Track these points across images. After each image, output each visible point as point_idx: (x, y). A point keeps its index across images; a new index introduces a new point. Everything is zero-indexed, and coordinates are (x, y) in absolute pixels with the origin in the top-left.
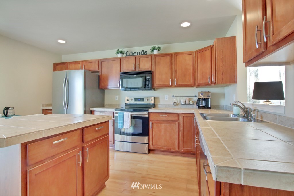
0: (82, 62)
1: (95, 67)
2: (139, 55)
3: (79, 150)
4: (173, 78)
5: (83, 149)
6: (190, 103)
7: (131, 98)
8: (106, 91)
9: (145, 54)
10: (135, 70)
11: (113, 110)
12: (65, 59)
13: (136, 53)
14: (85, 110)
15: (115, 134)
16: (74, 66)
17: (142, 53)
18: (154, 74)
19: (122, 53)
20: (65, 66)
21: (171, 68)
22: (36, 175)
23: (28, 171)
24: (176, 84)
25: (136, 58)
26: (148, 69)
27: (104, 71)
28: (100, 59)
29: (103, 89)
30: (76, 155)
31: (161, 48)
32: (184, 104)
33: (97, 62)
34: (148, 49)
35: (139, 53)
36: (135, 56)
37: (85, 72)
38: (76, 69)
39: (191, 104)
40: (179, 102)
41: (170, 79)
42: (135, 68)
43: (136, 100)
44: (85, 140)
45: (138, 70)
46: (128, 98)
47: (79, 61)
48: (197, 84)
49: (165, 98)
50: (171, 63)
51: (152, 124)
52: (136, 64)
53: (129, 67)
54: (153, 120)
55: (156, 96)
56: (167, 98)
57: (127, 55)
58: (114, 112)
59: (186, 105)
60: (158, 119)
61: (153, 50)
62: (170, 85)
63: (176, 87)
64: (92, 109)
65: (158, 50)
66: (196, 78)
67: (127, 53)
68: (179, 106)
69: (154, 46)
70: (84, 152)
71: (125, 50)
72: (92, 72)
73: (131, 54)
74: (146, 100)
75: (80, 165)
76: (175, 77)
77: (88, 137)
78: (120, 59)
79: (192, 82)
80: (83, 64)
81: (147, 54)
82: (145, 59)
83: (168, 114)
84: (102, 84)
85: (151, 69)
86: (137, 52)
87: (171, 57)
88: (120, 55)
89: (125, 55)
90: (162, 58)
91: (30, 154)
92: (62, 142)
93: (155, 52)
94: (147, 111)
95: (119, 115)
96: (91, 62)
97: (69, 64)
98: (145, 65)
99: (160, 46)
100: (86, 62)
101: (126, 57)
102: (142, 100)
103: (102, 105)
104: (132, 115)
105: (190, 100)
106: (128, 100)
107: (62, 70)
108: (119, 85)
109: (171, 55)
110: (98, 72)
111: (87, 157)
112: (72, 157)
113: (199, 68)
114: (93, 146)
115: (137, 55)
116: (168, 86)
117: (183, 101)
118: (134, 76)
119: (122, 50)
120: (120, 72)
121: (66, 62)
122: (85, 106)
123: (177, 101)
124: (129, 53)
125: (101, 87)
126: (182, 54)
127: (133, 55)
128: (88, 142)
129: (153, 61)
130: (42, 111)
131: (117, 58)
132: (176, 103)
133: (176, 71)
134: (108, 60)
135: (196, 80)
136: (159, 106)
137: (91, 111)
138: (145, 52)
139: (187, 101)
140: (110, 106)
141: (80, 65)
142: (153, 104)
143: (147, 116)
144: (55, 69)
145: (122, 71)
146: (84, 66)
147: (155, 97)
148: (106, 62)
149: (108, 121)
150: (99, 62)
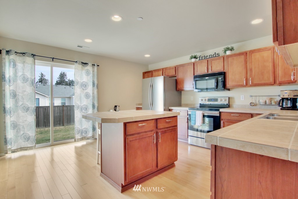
0: (163, 69)
1: (172, 73)
2: (212, 57)
3: (154, 133)
4: (248, 77)
5: (157, 133)
6: (271, 103)
7: (204, 98)
8: (182, 92)
9: (217, 56)
10: (208, 72)
11: (187, 109)
12: (151, 68)
13: (208, 56)
14: (164, 108)
15: (189, 130)
16: (157, 73)
17: (214, 56)
18: (227, 75)
19: (195, 57)
20: (151, 73)
21: (246, 67)
22: (130, 141)
23: (127, 138)
24: (251, 83)
25: (209, 61)
26: (220, 71)
27: (180, 76)
28: (177, 66)
29: (180, 91)
30: (152, 136)
31: (234, 48)
32: (263, 104)
33: (175, 68)
34: (220, 50)
35: (211, 56)
36: (207, 59)
37: (164, 78)
38: (158, 76)
39: (273, 104)
40: (257, 102)
41: (245, 79)
42: (208, 71)
43: (209, 100)
44: (159, 127)
45: (210, 72)
46: (202, 98)
47: (161, 69)
48: (278, 82)
49: (241, 98)
50: (246, 62)
51: (224, 123)
52: (209, 66)
53: (202, 70)
54: (224, 119)
55: (230, 96)
56: (244, 98)
57: (200, 59)
58: (188, 111)
59: (266, 106)
60: (230, 119)
61: (225, 52)
62: (245, 84)
63: (251, 86)
64: (170, 108)
65: (231, 50)
66: (278, 76)
67: (200, 57)
68: (258, 107)
69: (226, 47)
70: (158, 135)
71: (198, 54)
72: (170, 77)
73: (203, 58)
74: (219, 100)
75: (155, 143)
76: (251, 75)
77: (161, 125)
78: (194, 64)
79: (271, 80)
80: (163, 71)
81: (219, 56)
82: (217, 60)
83: (240, 114)
84: (179, 87)
85: (224, 70)
86: (210, 56)
87: (245, 56)
88: (193, 60)
89: (198, 59)
90: (235, 58)
91: (128, 129)
92: (144, 125)
93: (228, 53)
94: (218, 110)
95: (192, 114)
96: (170, 68)
97: (153, 72)
98: (217, 67)
99: (233, 45)
100: (166, 68)
101: (199, 61)
102: (216, 100)
103: (180, 105)
104: (204, 113)
105: (271, 100)
106: (202, 100)
107: (148, 77)
108: (193, 87)
109: (245, 54)
110: (176, 76)
111: (159, 139)
112: (150, 136)
113: (280, 64)
114: (164, 133)
115: (210, 58)
116: (242, 86)
117: (262, 101)
118: (207, 78)
119: (195, 55)
120: (194, 75)
121: (151, 71)
122: (165, 105)
123: (256, 101)
124: (202, 57)
125: (178, 89)
126: (259, 50)
127: (205, 58)
128: (160, 129)
129: (225, 62)
130: (136, 108)
131: (191, 63)
132: (253, 103)
133: (251, 70)
134: (182, 66)
135: (277, 78)
136: (234, 106)
137: (170, 109)
138: (217, 54)
139: (267, 101)
140: (186, 105)
141: (161, 72)
142: (227, 104)
143: (218, 115)
144: (144, 77)
145: (195, 75)
146: (165, 72)
147: (229, 98)
148: (182, 67)
149: (177, 116)
150: (176, 68)
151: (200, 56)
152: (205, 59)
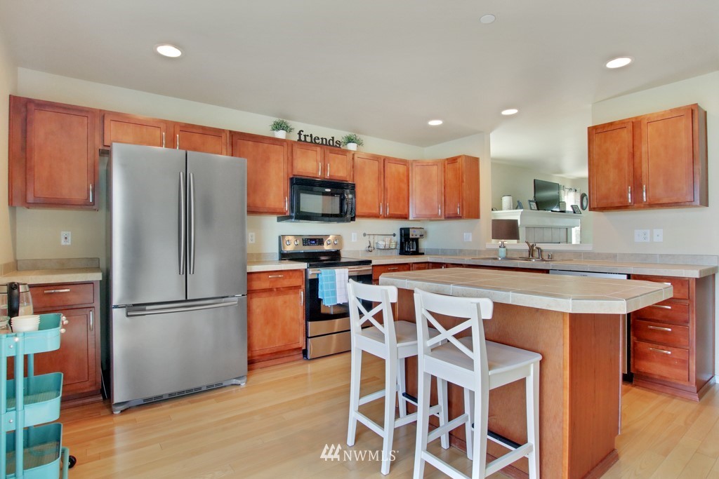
2: (326, 145)
6: (390, 247)
9: (336, 147)
13: (319, 139)
15: (309, 323)
17: (331, 143)
24: (389, 212)
34: (340, 136)
35: (324, 140)
36: (318, 145)
41: (381, 204)
43: (306, 242)
45: (328, 177)
49: (353, 237)
53: (309, 165)
56: (356, 237)
57: (300, 137)
58: (303, 271)
62: (381, 213)
67: (299, 134)
71: (296, 126)
73: (308, 139)
79: (407, 211)
81: (340, 147)
82: (339, 156)
86: (322, 139)
88: (282, 134)
96: (203, 132)
101: (299, 142)
102: (320, 242)
105: (391, 241)
106: (289, 242)
109: (380, 160)
115: (322, 144)
118: (327, 190)
120: (288, 175)
124: (305, 136)
126: (394, 161)
133: (387, 190)
136: (343, 253)
138: (336, 142)
146: (179, 139)
148: (250, 143)
150: (229, 140)
151: (300, 131)
152: (311, 142)
